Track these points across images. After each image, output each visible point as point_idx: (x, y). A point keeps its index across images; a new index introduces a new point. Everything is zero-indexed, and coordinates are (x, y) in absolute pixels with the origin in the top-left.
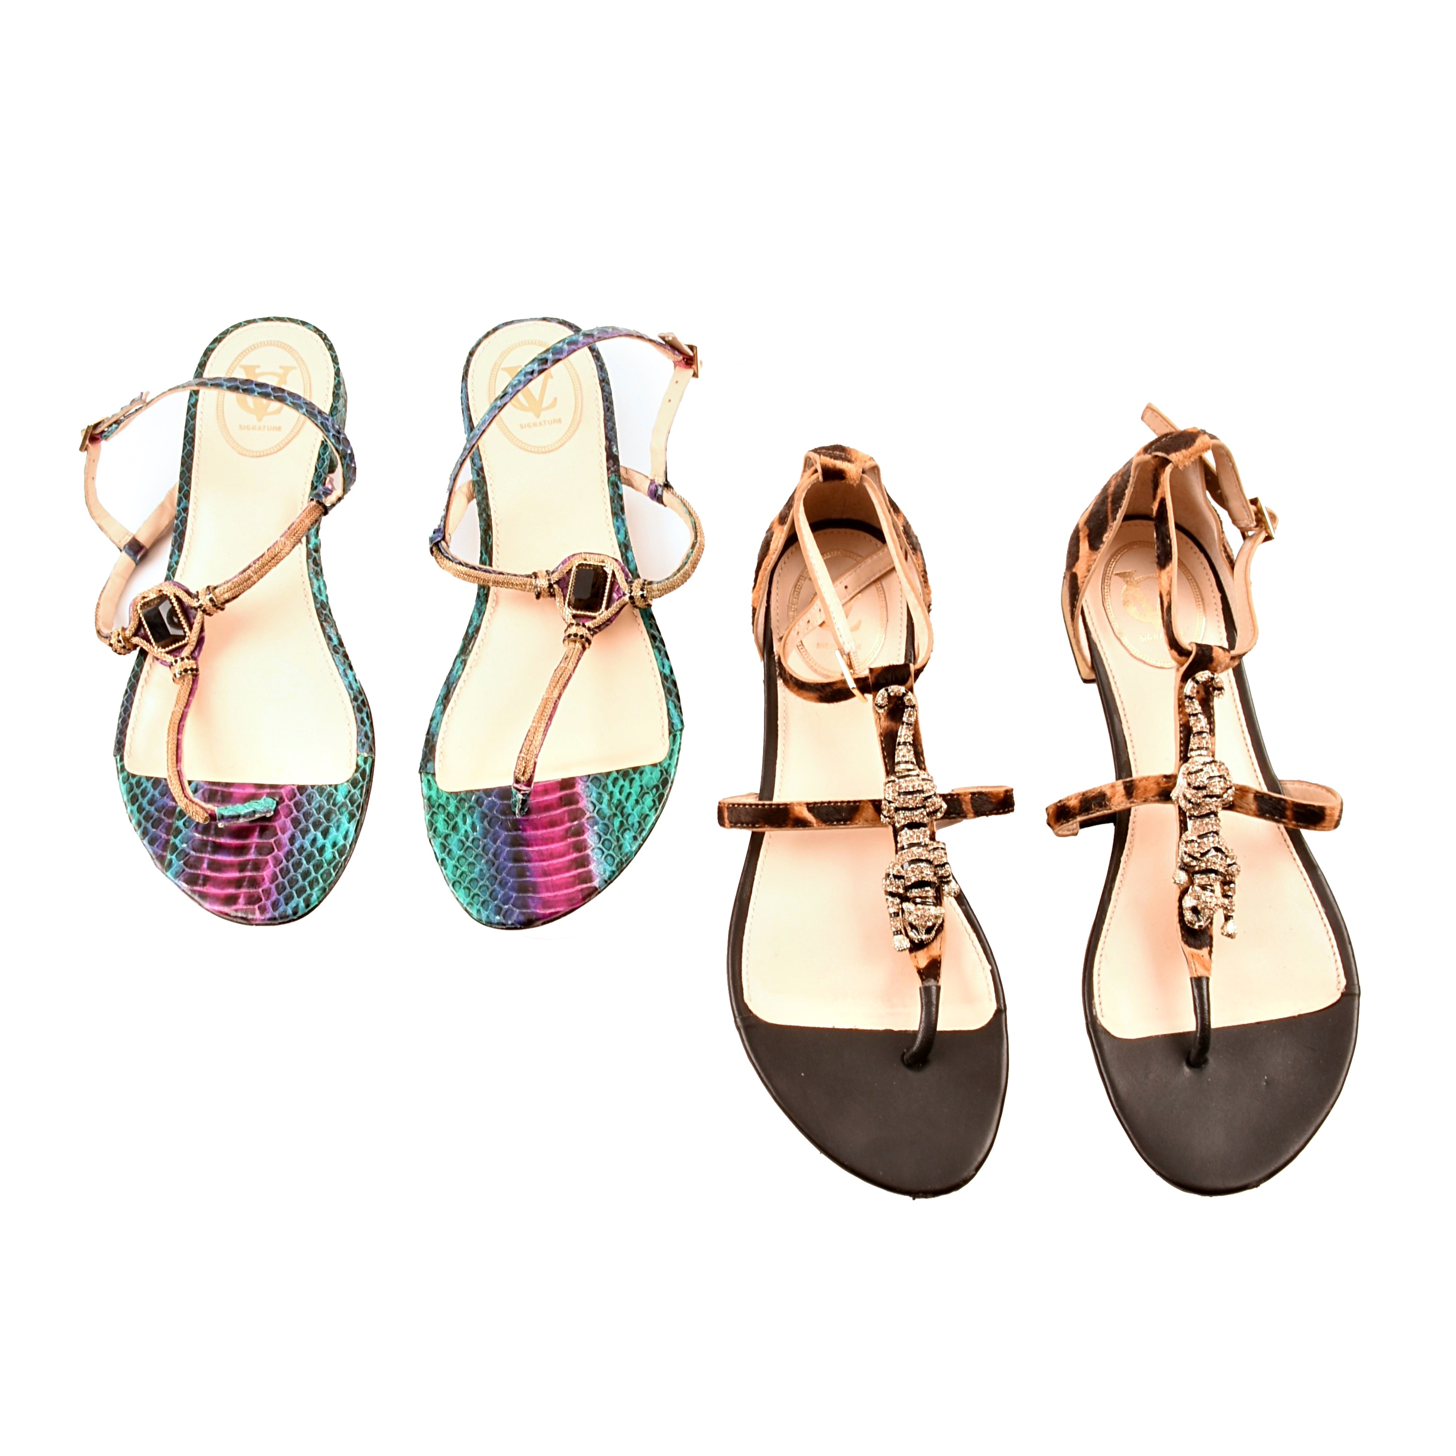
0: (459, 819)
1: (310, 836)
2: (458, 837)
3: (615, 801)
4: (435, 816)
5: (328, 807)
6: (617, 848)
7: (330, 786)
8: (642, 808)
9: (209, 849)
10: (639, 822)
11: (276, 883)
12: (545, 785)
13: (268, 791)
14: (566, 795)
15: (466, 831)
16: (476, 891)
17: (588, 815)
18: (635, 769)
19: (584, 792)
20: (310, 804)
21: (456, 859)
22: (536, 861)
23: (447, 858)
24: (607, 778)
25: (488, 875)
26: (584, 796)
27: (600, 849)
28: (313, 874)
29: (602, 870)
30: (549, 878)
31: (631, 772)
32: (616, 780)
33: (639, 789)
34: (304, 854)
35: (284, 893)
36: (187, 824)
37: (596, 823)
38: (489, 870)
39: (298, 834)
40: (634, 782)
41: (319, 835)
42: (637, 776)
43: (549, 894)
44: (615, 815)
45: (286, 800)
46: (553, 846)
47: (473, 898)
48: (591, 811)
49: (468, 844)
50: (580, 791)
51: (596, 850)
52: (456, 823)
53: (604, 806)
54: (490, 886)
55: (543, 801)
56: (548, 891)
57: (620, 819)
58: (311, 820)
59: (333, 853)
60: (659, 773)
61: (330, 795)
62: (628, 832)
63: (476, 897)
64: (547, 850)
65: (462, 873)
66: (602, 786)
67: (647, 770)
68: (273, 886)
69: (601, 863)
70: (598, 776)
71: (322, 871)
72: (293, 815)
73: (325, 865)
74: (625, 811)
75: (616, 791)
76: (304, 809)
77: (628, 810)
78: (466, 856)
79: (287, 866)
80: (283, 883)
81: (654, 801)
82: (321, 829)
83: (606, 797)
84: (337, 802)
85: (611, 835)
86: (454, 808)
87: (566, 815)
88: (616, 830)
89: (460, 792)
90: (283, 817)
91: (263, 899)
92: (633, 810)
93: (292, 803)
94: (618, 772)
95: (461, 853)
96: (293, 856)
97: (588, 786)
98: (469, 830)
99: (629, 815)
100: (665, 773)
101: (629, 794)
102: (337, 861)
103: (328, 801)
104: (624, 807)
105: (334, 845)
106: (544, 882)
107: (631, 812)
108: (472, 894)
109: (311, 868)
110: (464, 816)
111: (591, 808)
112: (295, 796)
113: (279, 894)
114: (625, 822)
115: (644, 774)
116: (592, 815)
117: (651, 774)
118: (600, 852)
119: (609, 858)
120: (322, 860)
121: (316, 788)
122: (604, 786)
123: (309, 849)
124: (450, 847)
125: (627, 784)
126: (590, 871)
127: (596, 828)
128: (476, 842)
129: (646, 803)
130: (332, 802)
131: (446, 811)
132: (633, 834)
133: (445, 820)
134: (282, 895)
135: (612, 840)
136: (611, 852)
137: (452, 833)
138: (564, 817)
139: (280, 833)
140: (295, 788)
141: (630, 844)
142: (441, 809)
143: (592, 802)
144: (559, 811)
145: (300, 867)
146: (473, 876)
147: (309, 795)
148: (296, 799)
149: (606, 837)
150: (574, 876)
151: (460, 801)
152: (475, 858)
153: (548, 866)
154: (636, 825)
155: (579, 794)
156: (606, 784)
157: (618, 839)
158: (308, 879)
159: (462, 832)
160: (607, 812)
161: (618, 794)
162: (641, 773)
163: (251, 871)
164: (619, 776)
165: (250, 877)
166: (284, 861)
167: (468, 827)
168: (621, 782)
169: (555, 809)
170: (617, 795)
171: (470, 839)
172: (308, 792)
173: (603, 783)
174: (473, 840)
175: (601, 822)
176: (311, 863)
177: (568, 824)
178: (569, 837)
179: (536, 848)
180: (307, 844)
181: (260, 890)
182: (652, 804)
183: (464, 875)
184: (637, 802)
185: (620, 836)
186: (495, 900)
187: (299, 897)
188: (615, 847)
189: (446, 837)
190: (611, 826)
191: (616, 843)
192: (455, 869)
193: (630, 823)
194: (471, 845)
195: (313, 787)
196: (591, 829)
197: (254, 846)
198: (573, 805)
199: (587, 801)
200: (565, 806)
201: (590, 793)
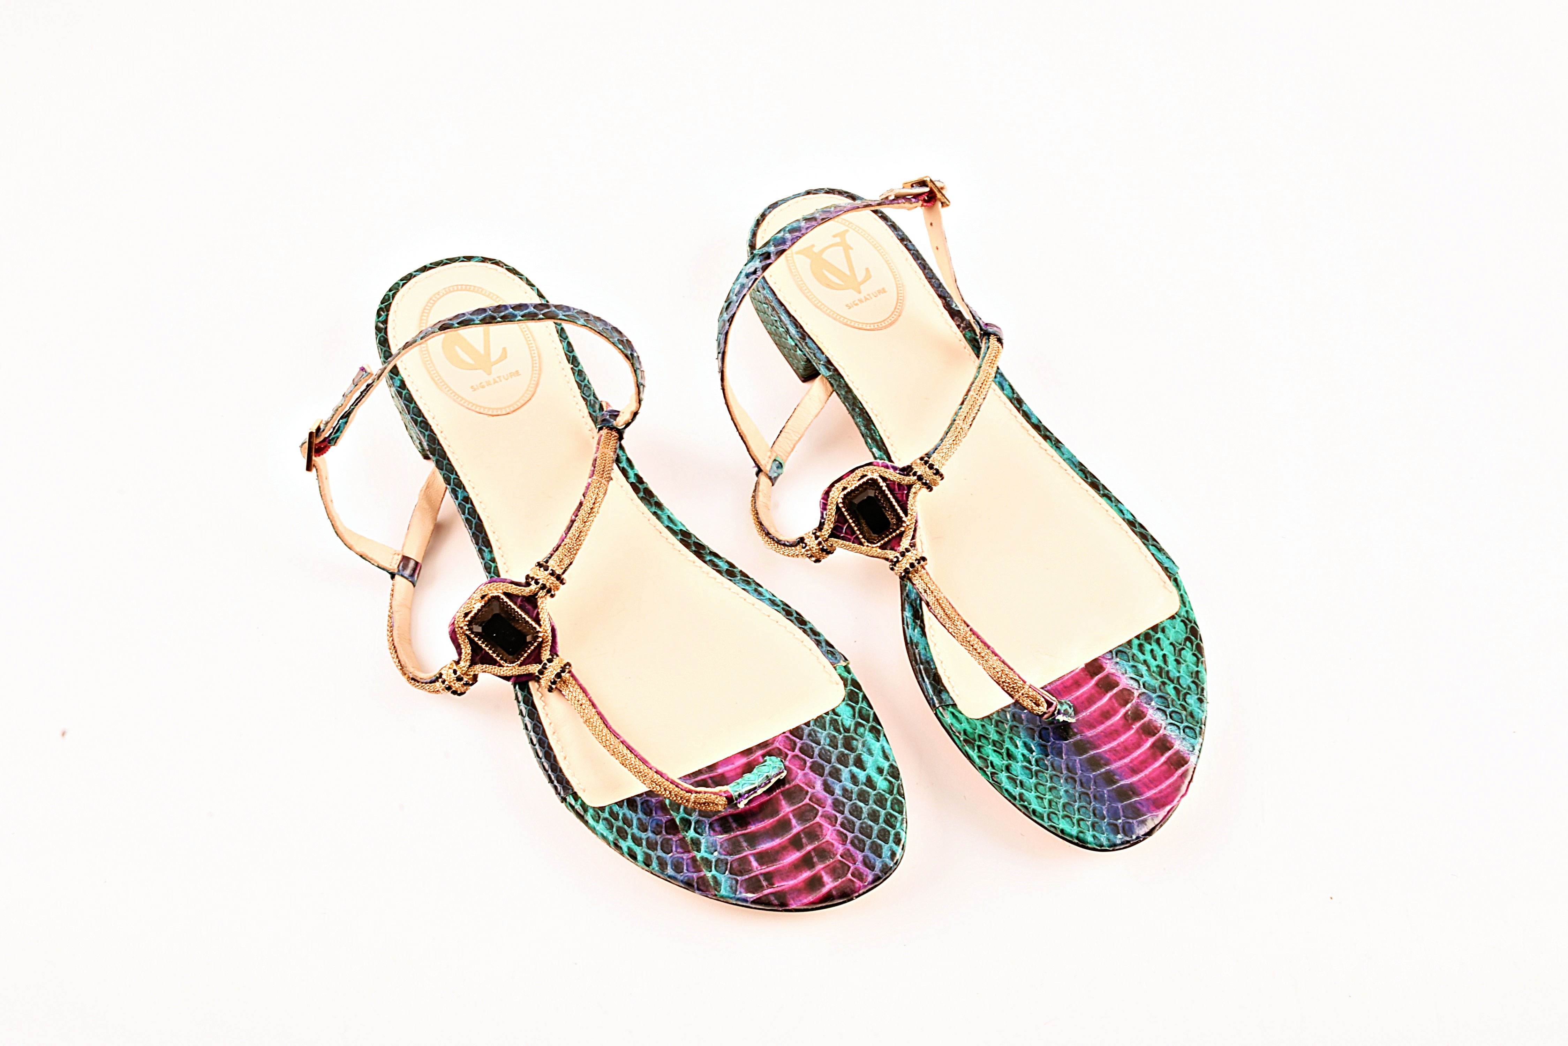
0: (1008, 744)
1: (845, 775)
2: (1020, 764)
3: (1154, 669)
6: (1189, 718)
8: (1187, 666)
9: (744, 844)
10: (1193, 682)
12: (1071, 678)
14: (1100, 680)
15: (1023, 755)
17: (1136, 694)
18: (1155, 628)
19: (1117, 670)
21: (1033, 789)
22: (1115, 760)
23: (1023, 791)
24: (1131, 647)
25: (1077, 794)
26: (1119, 674)
27: (1171, 724)
29: (1189, 745)
30: (1142, 774)
31: (1152, 633)
32: (1140, 646)
33: (1171, 648)
37: (1152, 700)
38: (1075, 788)
39: (830, 780)
40: (1161, 642)
42: (1160, 635)
43: (1153, 791)
44: (1164, 683)
46: (1122, 738)
47: (1079, 825)
48: (1137, 687)
49: (1034, 768)
50: (1113, 671)
51: (1169, 727)
52: (1008, 749)
53: (1146, 678)
54: (1088, 806)
55: (1082, 695)
56: (1149, 788)
57: (1172, 686)
58: (834, 758)
60: (1182, 624)
62: (1188, 696)
64: (1118, 745)
65: (1049, 802)
66: (1131, 658)
67: (1167, 624)
69: (1184, 739)
70: (1120, 648)
74: (1171, 675)
75: (1148, 657)
76: (816, 751)
77: (1174, 674)
78: (1041, 782)
81: (1194, 655)
82: (851, 761)
83: (1143, 669)
85: (1173, 706)
86: (995, 734)
87: (1114, 701)
88: (1176, 700)
89: (991, 714)
90: (799, 771)
92: (1179, 672)
94: (1138, 637)
95: (1034, 780)
97: (1117, 663)
98: (1026, 752)
99: (1178, 678)
100: (1187, 622)
101: (1164, 656)
104: (1168, 672)
106: (1139, 780)
107: (1178, 675)
108: (1075, 821)
110: (1011, 738)
111: (1135, 685)
112: (795, 743)
114: (1178, 686)
115: (1167, 630)
116: (1140, 691)
117: (1175, 628)
118: (1174, 728)
119: (1187, 730)
122: (1133, 657)
124: (1019, 778)
125: (1155, 646)
126: (1178, 752)
127: (1153, 703)
128: (1040, 763)
129: (1187, 659)
131: (991, 740)
132: (1196, 697)
133: (994, 751)
135: (1179, 711)
136: (1186, 724)
137: (1010, 761)
138: (1113, 703)
139: (810, 790)
141: (1199, 708)
142: (983, 741)
143: (1132, 678)
144: (1105, 701)
146: (1062, 801)
148: (799, 745)
149: (1170, 710)
150: (1165, 762)
151: (997, 725)
152: (1052, 781)
153: (1131, 762)
154: (1193, 686)
155: (1113, 674)
156: (1134, 655)
157: (1185, 709)
159: (1020, 757)
160: (1156, 683)
161: (1152, 660)
162: (1163, 631)
164: (1142, 642)
167: (1022, 750)
168: (1148, 647)
169: (1101, 699)
170: (1153, 663)
171: (1033, 762)
173: (1130, 655)
174: (1037, 761)
175: (1154, 696)
177: (1123, 711)
178: (1132, 724)
179: (1106, 747)
182: (1195, 658)
183: (1053, 804)
184: (1178, 662)
185: (1183, 703)
186: (1104, 818)
188: (1186, 717)
189: (1008, 768)
190: (1167, 696)
191: (1184, 713)
192: (1038, 800)
193: (1184, 686)
194: (1038, 768)
196: (1148, 706)
197: (791, 816)
198: (1114, 688)
199: (1126, 678)
200: (1107, 692)
201: (1124, 669)
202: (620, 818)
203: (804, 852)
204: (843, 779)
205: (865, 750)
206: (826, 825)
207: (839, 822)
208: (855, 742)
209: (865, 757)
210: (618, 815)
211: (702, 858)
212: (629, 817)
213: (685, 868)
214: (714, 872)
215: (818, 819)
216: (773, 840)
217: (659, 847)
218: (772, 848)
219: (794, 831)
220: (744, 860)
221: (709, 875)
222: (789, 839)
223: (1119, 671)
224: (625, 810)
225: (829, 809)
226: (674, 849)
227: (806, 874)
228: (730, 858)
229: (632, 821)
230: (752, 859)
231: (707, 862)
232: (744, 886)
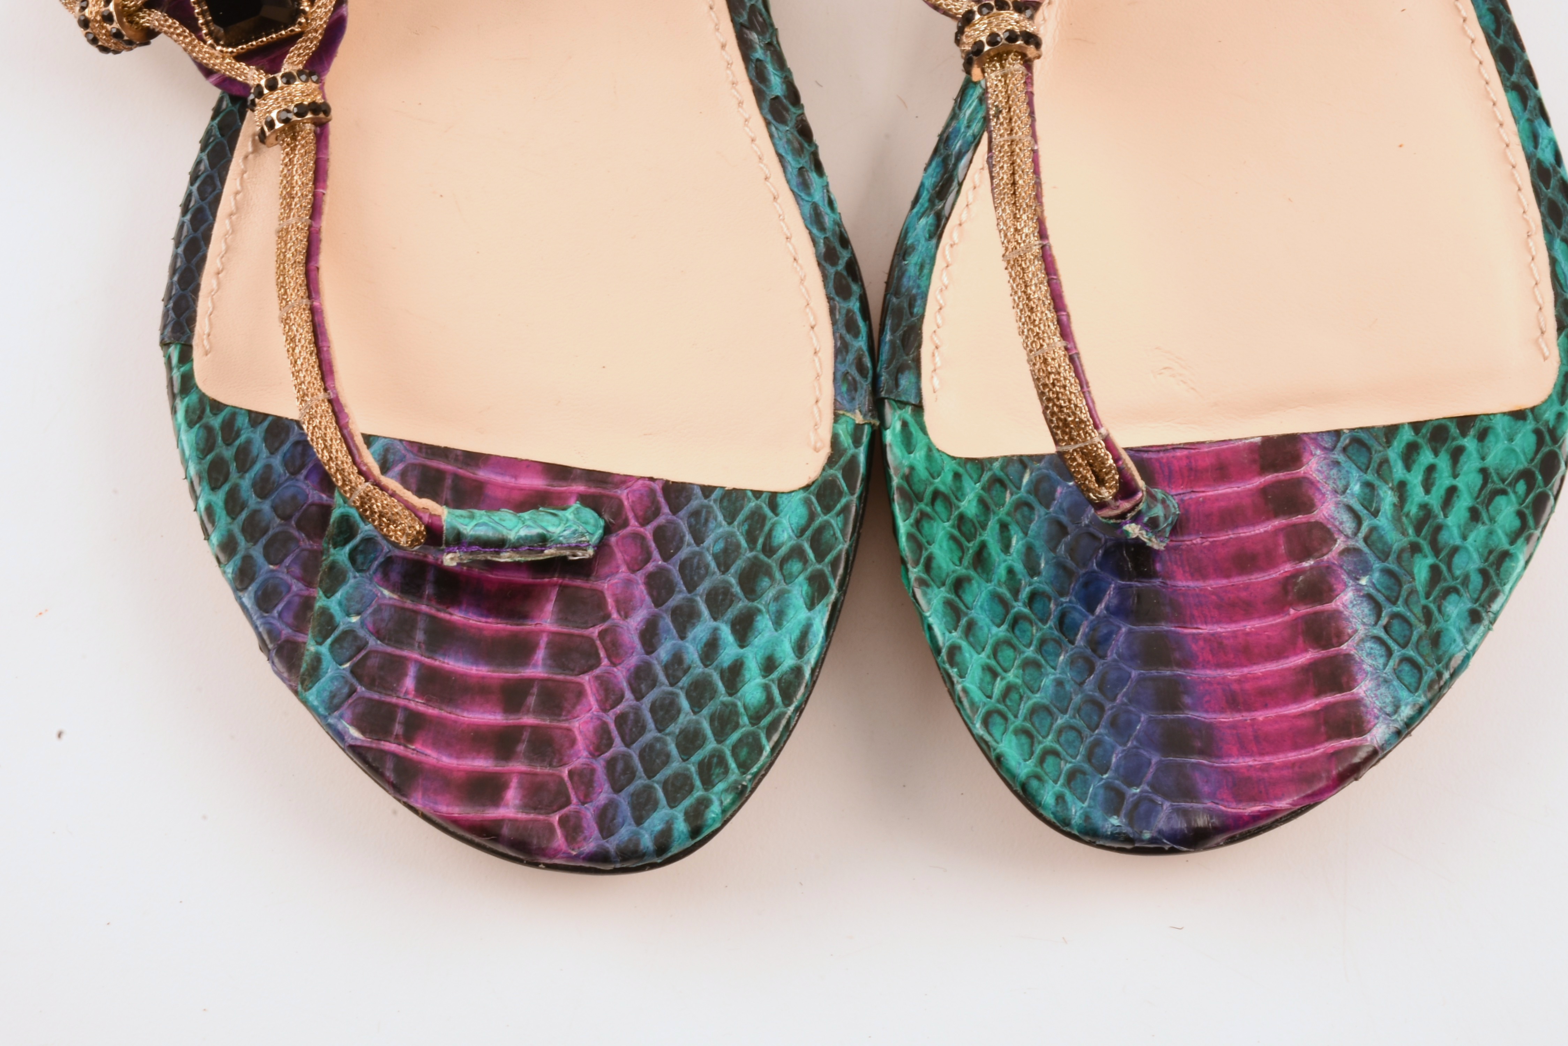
0: (990, 536)
1: (701, 631)
2: (991, 586)
3: (1412, 509)
4: (926, 525)
5: (749, 555)
6: (1425, 642)
7: (757, 494)
8: (1491, 533)
9: (420, 636)
10: (1484, 573)
11: (608, 755)
12: (1218, 453)
13: (581, 488)
14: (1278, 483)
15: (1011, 571)
16: (1049, 742)
17: (1340, 544)
18: (1465, 422)
19: (1327, 478)
20: (699, 539)
21: (988, 649)
22: (1206, 665)
23: (964, 644)
24: (1389, 443)
25: (1077, 699)
26: (1327, 488)
27: (1378, 639)
28: (711, 745)
29: (1389, 700)
30: (1247, 716)
31: (1454, 430)
32: (1410, 453)
33: (1478, 480)
34: (685, 681)
35: (631, 788)
36: (360, 559)
37: (1366, 570)
38: (1081, 684)
39: (667, 622)
40: (1463, 458)
41: (726, 633)
42: (1470, 443)
43: (1250, 761)
44: (1415, 548)
45: (633, 522)
46: (1250, 626)
47: (1042, 761)
48: (1349, 532)
49: (1019, 607)
50: (1317, 477)
51: (1368, 644)
52: (983, 546)
53: (1384, 521)
54: (1087, 732)
55: (1217, 498)
56: (1244, 751)
57: (1430, 560)
58: (704, 587)
59: (767, 688)
60: (1532, 439)
61: (756, 521)
62: (1453, 597)
63: (1050, 760)
64: (1234, 635)
65: (1009, 689)
66: (1374, 465)
67: (1501, 426)
68: (599, 765)
69: (1386, 681)
70: (1363, 435)
71: (735, 737)
72: (650, 567)
73: (745, 720)
74: (1444, 537)
75: (1415, 479)
76: (684, 553)
77: (1451, 535)
78: (1015, 641)
79: (637, 711)
80: (626, 758)
81: (1521, 515)
82: (731, 613)
83: (1388, 498)
84: (776, 542)
85: (1406, 603)
86: (974, 503)
87: (1281, 540)
88: (1422, 593)
89: (991, 460)
90: (623, 568)
91: (574, 800)
92: (1464, 538)
93: (648, 531)
94: (1416, 426)
95: (1001, 632)
96: (654, 683)
97: (1337, 463)
98: (1019, 567)
99: (1455, 550)
100: (1547, 438)
101: (1452, 491)
102: (777, 711)
103: (751, 539)
104: (1439, 528)
105: (769, 665)
106: (1234, 726)
107: (1458, 542)
108: (1038, 749)
109: (706, 726)
110: (1004, 527)
111: (1349, 525)
112: (657, 512)
113: (617, 790)
114: (1444, 568)
115: (1491, 438)
116: (1351, 543)
117: (1511, 440)
118: (1378, 650)
119: (1406, 667)
120: (734, 705)
121: (715, 495)
122: (1380, 465)
123: (698, 669)
124: (973, 614)
125: (1443, 462)
126: (1357, 702)
127: (1364, 581)
128: (1038, 606)
129: (1500, 519)
130: (761, 541)
131: (956, 513)
132: (1469, 605)
133: (953, 538)
134: (623, 794)
135: (1413, 619)
136: (1410, 652)
137: (972, 573)
138: (1275, 545)
139: (615, 615)
140: (657, 487)
141: (1460, 632)
142: (940, 506)
143: (1350, 509)
144: (1260, 529)
145: (674, 718)
146: (1037, 698)
147: (696, 514)
148: (661, 520)
149: (1395, 609)
150: (1313, 713)
151: (987, 488)
152: (1040, 649)
153: (1239, 681)
154: (1476, 580)
155: (1313, 483)
156: (1385, 461)
157: (1428, 617)
158: (697, 757)
159: (1001, 572)
160: (1395, 539)
161: (1420, 490)
162: (1482, 436)
163: (537, 712)
164: (1420, 441)
165: (535, 728)
166: (628, 695)
167: (1015, 560)
168: (1426, 457)
169: (1253, 523)
170: (1417, 494)
171: (1024, 594)
172: (694, 504)
173: (1376, 458)
174: (1033, 597)
175: (1377, 565)
176: (705, 712)
177: (1288, 568)
178: (1291, 605)
179: (1205, 629)
180: (692, 653)
181: (565, 772)
182: (1517, 523)
183: (1015, 696)
184: (1475, 515)
185: (1433, 607)
186: (1103, 768)
187: (673, 802)
188: (1420, 638)
189: (959, 585)
190: (1405, 578)
191: (1423, 628)
192: (988, 678)
193: (1458, 572)
194: (1026, 610)
195: (707, 490)
196: (1351, 583)
197: (543, 641)
198: (1298, 512)
199: (1337, 504)
200: (1276, 515)
201: (1344, 482)
202: (237, 443)
203: (513, 720)
204: (690, 635)
205: (773, 608)
206: (592, 700)
207: (619, 709)
208: (765, 582)
209: (764, 623)
210: (238, 435)
211: (325, 611)
212: (255, 451)
213: (280, 607)
214: (324, 649)
215: (586, 679)
216: (476, 662)
217: (264, 540)
218: (463, 676)
219: (528, 672)
220: (396, 666)
221: (312, 647)
222: (507, 680)
223: (1331, 482)
224: (257, 436)
225: (621, 674)
226: (288, 561)
227: (482, 763)
228: (373, 643)
229: (254, 462)
230: (412, 671)
231: (327, 624)
232: (359, 709)
